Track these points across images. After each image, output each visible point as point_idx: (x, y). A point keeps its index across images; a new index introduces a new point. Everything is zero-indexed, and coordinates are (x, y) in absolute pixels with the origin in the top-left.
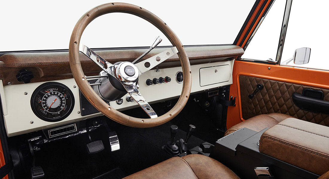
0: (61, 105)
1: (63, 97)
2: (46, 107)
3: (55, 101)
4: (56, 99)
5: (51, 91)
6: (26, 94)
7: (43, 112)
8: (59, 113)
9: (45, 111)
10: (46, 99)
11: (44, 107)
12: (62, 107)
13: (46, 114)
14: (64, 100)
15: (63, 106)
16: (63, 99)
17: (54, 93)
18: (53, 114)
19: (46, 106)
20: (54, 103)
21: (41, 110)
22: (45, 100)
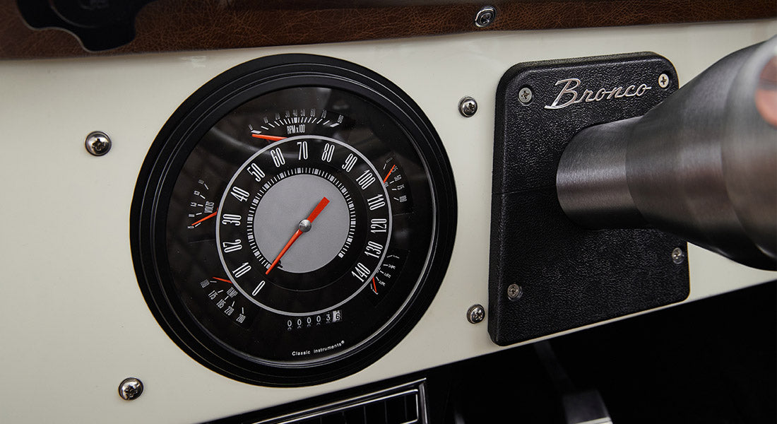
0: (355, 252)
1: (375, 189)
2: (245, 268)
3: (312, 216)
4: (324, 203)
5: (291, 129)
6: (101, 149)
7: (221, 304)
8: (336, 316)
9: (232, 293)
10: (250, 199)
11: (234, 260)
12: (361, 271)
13: (241, 319)
14: (382, 213)
15: (371, 263)
16: (376, 203)
17: (316, 148)
18: (294, 319)
19: (247, 254)
20: (307, 229)
21: (205, 284)
22: (244, 209)
